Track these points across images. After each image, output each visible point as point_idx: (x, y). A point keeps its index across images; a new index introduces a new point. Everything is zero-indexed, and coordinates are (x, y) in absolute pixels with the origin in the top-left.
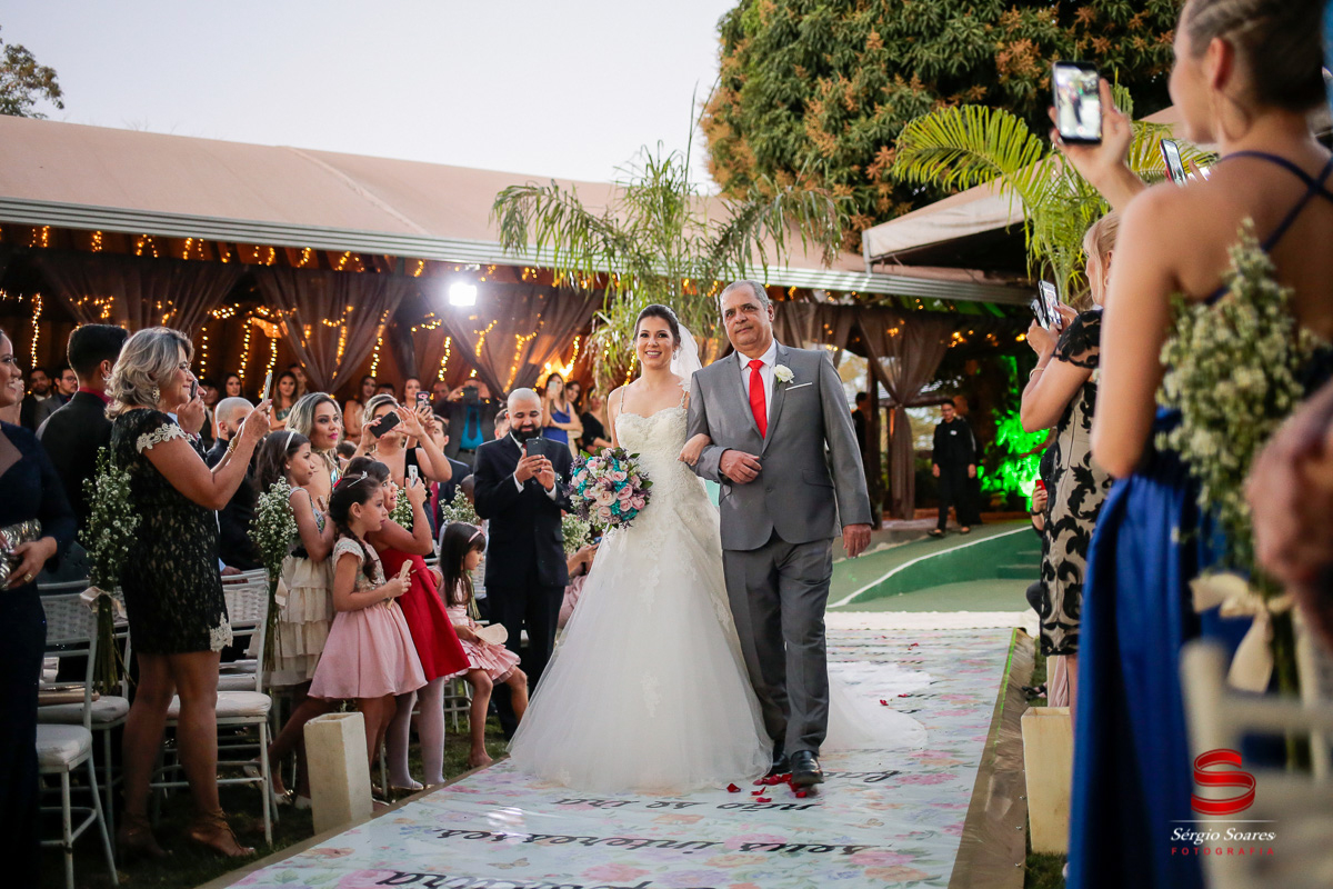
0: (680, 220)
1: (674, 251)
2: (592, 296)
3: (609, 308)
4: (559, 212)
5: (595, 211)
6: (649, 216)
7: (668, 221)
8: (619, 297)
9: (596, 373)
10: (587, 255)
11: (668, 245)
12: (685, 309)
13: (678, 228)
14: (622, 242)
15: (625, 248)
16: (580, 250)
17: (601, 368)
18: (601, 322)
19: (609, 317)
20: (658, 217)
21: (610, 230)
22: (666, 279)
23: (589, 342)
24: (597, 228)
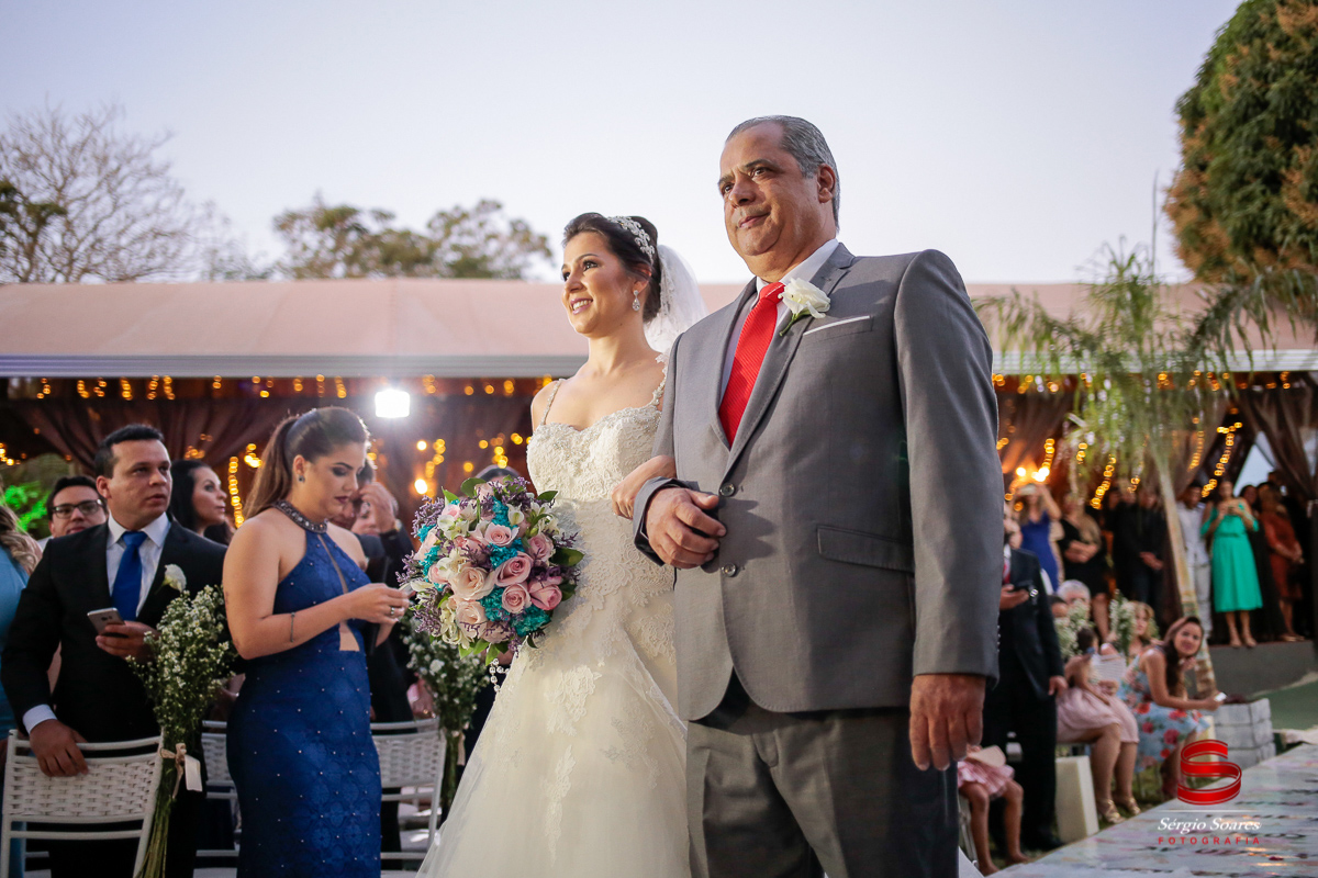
0: (1150, 315)
1: (1146, 347)
2: (1062, 400)
3: (1080, 408)
4: (1021, 319)
5: (1058, 314)
6: (1116, 313)
7: (1137, 315)
8: (1091, 397)
9: (1072, 477)
10: (1054, 358)
11: (1140, 341)
12: (1164, 406)
13: (1148, 324)
14: (1090, 342)
15: (1093, 348)
16: (1045, 355)
17: (1077, 471)
18: (1074, 426)
19: (1082, 418)
20: (1126, 313)
21: (1076, 331)
22: (1140, 376)
23: (1063, 445)
24: (1062, 330)
